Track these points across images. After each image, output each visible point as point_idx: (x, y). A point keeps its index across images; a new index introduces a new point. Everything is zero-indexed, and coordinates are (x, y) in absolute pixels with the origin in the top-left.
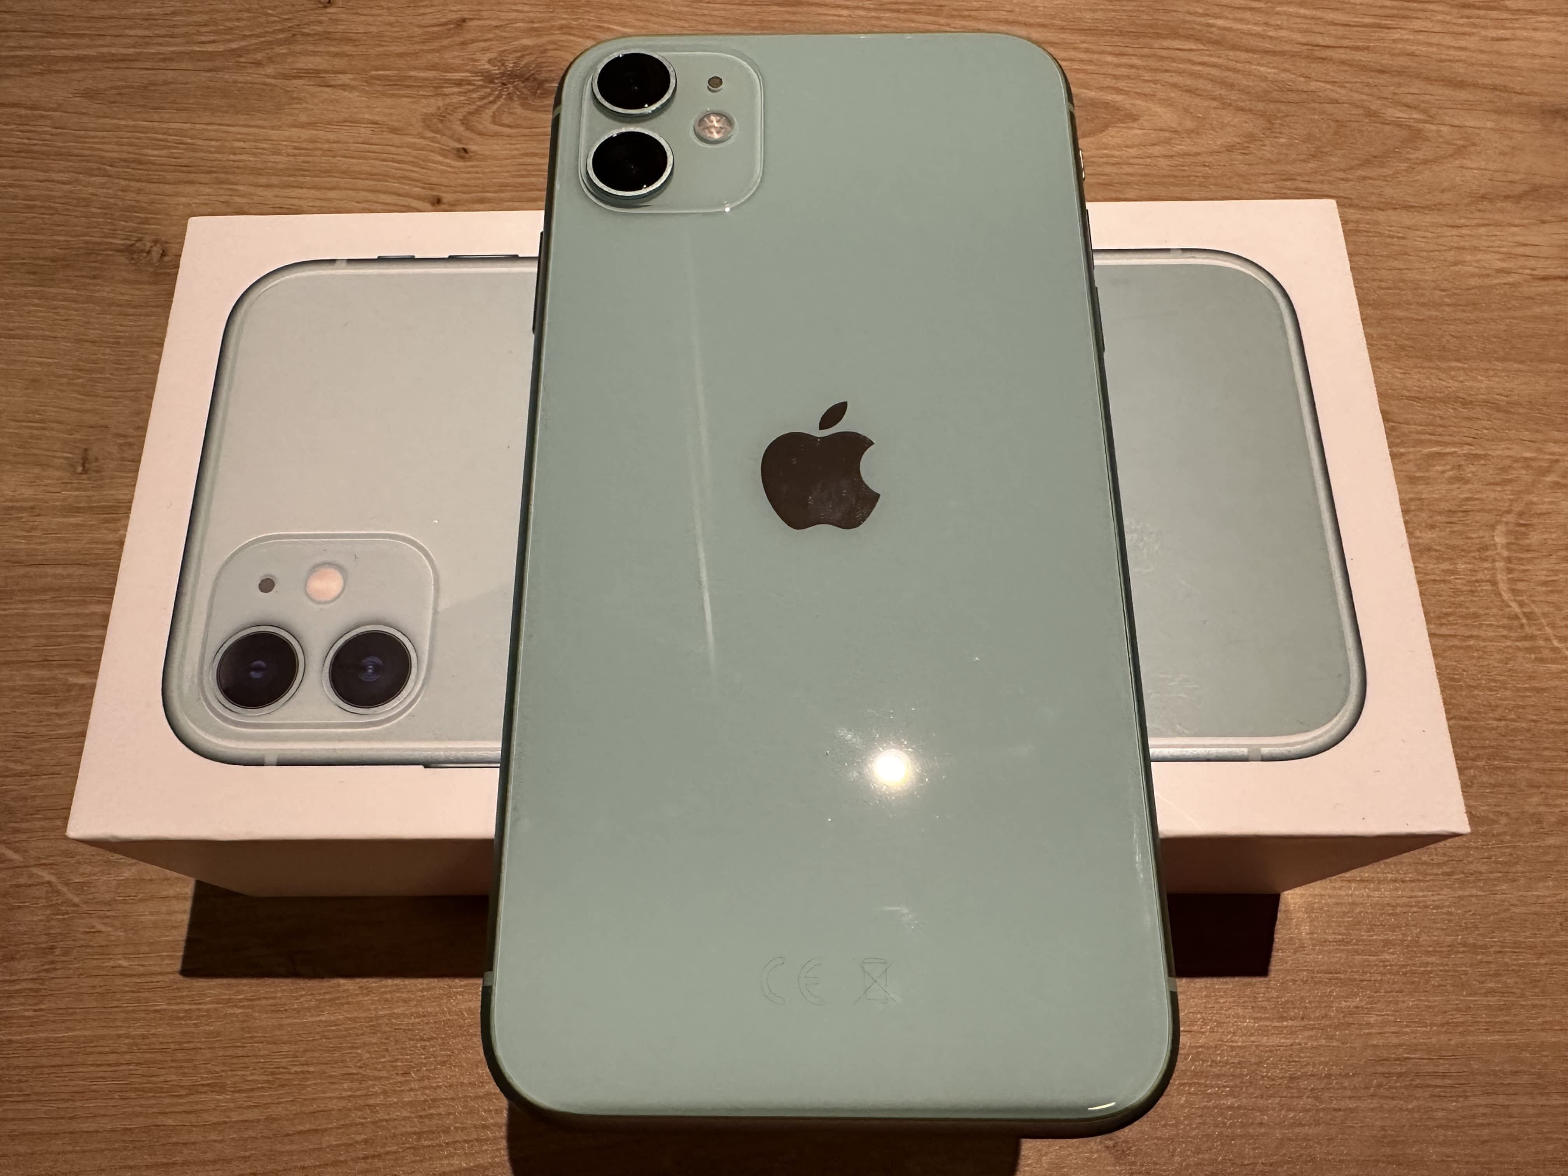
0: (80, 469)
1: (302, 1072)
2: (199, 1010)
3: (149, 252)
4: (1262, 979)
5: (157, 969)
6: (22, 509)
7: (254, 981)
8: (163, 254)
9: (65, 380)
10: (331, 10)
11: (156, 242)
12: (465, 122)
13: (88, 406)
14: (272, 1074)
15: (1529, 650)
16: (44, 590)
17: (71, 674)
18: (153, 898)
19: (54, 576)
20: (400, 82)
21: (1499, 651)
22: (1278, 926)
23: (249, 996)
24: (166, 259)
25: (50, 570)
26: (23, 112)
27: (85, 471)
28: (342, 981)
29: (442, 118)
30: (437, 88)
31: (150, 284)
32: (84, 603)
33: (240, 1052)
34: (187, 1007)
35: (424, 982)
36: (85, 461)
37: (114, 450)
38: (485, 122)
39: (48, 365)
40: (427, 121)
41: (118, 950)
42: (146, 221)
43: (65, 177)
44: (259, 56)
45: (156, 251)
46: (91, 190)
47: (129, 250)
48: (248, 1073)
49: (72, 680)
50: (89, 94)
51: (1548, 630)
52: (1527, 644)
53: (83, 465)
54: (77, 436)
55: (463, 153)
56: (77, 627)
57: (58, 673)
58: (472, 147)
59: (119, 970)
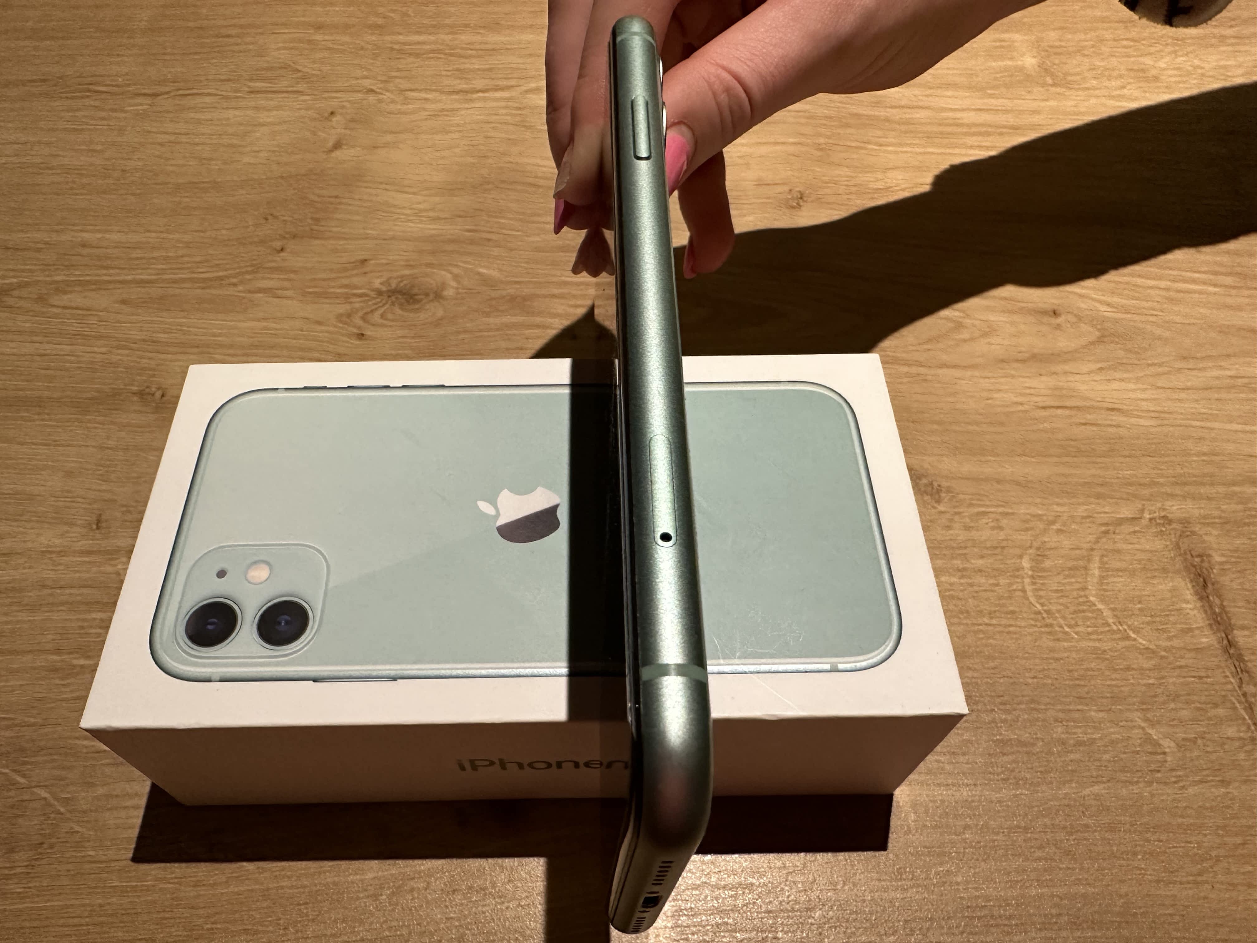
0: (94, 527)
1: (212, 929)
2: (142, 886)
3: (153, 395)
4: (882, 852)
5: (115, 857)
6: (51, 552)
7: (183, 865)
8: (163, 396)
9: (90, 472)
10: (282, 254)
11: (159, 388)
12: (363, 318)
13: (104, 488)
15: (1050, 633)
16: (62, 604)
17: (75, 658)
18: (116, 808)
19: (70, 594)
20: (325, 295)
22: (893, 817)
23: (179, 875)
24: (164, 399)
25: (68, 591)
26: (80, 312)
27: (98, 528)
28: (245, 864)
29: (349, 315)
30: (347, 298)
31: (153, 413)
32: (90, 612)
33: (169, 915)
34: (134, 884)
35: (304, 864)
36: (98, 522)
37: (118, 514)
38: (376, 317)
39: (81, 462)
40: (339, 318)
41: (87, 844)
42: (154, 376)
43: (103, 350)
44: (234, 280)
45: (158, 394)
46: (119, 357)
47: (141, 394)
49: (75, 662)
50: (124, 302)
51: (1062, 621)
52: (1047, 630)
53: (97, 524)
54: (95, 506)
55: (361, 336)
56: (82, 627)
57: (65, 657)
58: (368, 333)
59: (89, 859)
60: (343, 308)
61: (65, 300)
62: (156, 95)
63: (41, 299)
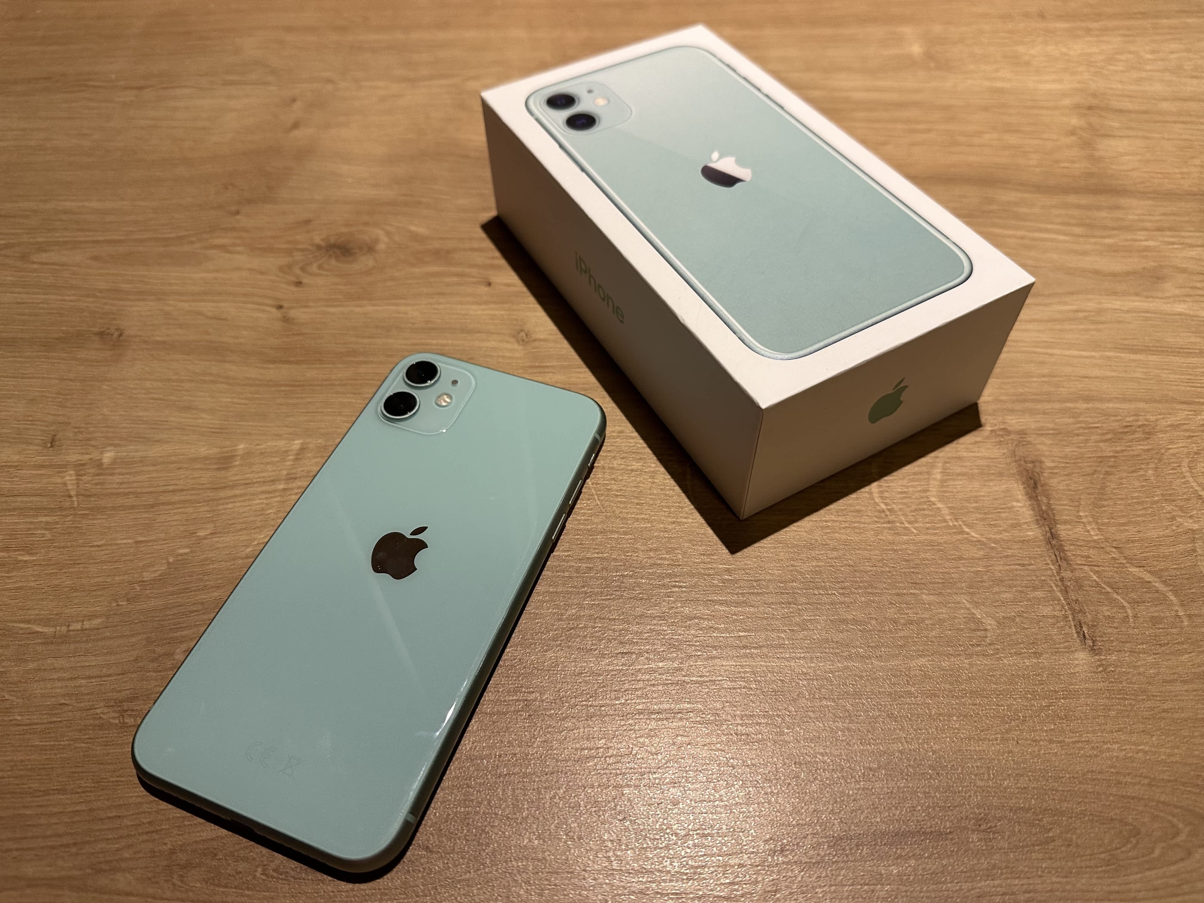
0: (49, 445)
1: (117, 781)
2: (59, 745)
3: (112, 335)
5: (39, 721)
6: (11, 466)
8: (120, 335)
9: (50, 399)
10: (238, 217)
11: (117, 330)
12: (303, 269)
13: (61, 413)
14: (97, 782)
15: (890, 529)
16: (14, 509)
17: (20, 555)
18: (44, 680)
19: (22, 502)
20: (269, 250)
21: (872, 530)
24: (121, 338)
25: (19, 499)
26: (56, 267)
27: (52, 446)
29: (290, 266)
30: (289, 252)
31: (110, 350)
32: (37, 516)
33: (79, 770)
34: (52, 743)
36: (53, 441)
37: (71, 435)
38: (314, 268)
39: (43, 392)
40: (281, 269)
41: (16, 710)
42: (114, 319)
43: (73, 298)
44: (194, 239)
45: (116, 334)
46: (86, 304)
47: (101, 334)
48: (82, 782)
49: (20, 558)
50: (95, 258)
51: (903, 518)
52: (889, 525)
53: (52, 443)
54: (51, 428)
55: (299, 284)
56: (29, 529)
57: (12, 554)
58: (305, 281)
59: (15, 722)
60: (284, 261)
61: (43, 257)
62: (140, 88)
63: (24, 257)
